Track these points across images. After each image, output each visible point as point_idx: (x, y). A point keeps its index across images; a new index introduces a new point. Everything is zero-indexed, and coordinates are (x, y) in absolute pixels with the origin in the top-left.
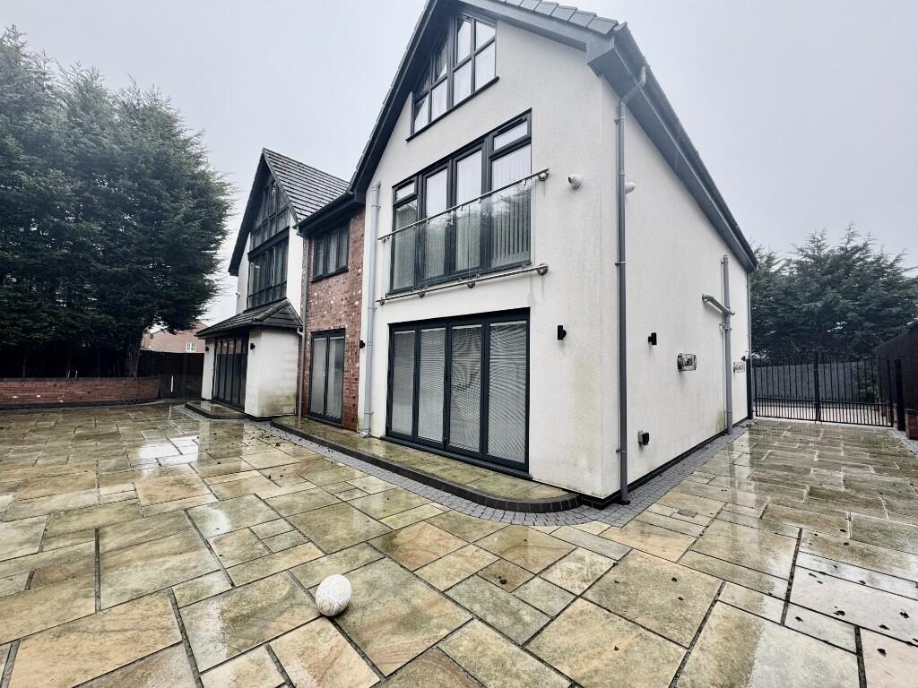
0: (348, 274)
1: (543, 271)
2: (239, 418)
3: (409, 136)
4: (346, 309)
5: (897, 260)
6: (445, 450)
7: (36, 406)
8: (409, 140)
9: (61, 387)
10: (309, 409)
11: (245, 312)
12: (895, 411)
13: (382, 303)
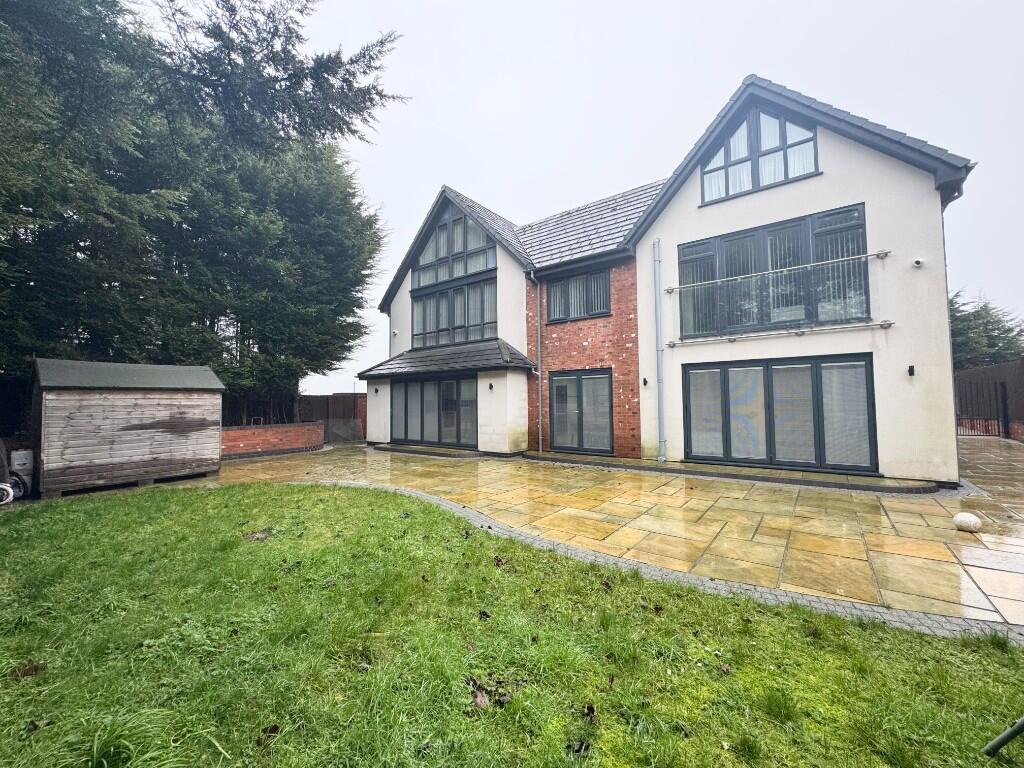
0: (611, 319)
1: (886, 326)
2: (476, 456)
3: (700, 204)
4: (610, 350)
5: (956, 296)
6: (771, 464)
7: (241, 456)
8: (700, 207)
9: (259, 434)
10: (552, 443)
11: (410, 351)
12: (1000, 424)
13: (672, 346)
